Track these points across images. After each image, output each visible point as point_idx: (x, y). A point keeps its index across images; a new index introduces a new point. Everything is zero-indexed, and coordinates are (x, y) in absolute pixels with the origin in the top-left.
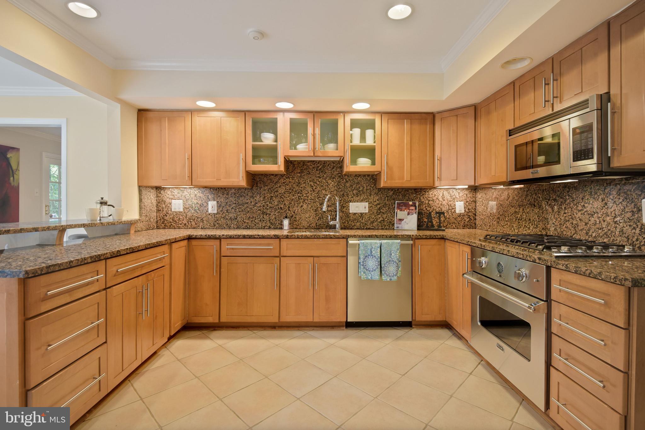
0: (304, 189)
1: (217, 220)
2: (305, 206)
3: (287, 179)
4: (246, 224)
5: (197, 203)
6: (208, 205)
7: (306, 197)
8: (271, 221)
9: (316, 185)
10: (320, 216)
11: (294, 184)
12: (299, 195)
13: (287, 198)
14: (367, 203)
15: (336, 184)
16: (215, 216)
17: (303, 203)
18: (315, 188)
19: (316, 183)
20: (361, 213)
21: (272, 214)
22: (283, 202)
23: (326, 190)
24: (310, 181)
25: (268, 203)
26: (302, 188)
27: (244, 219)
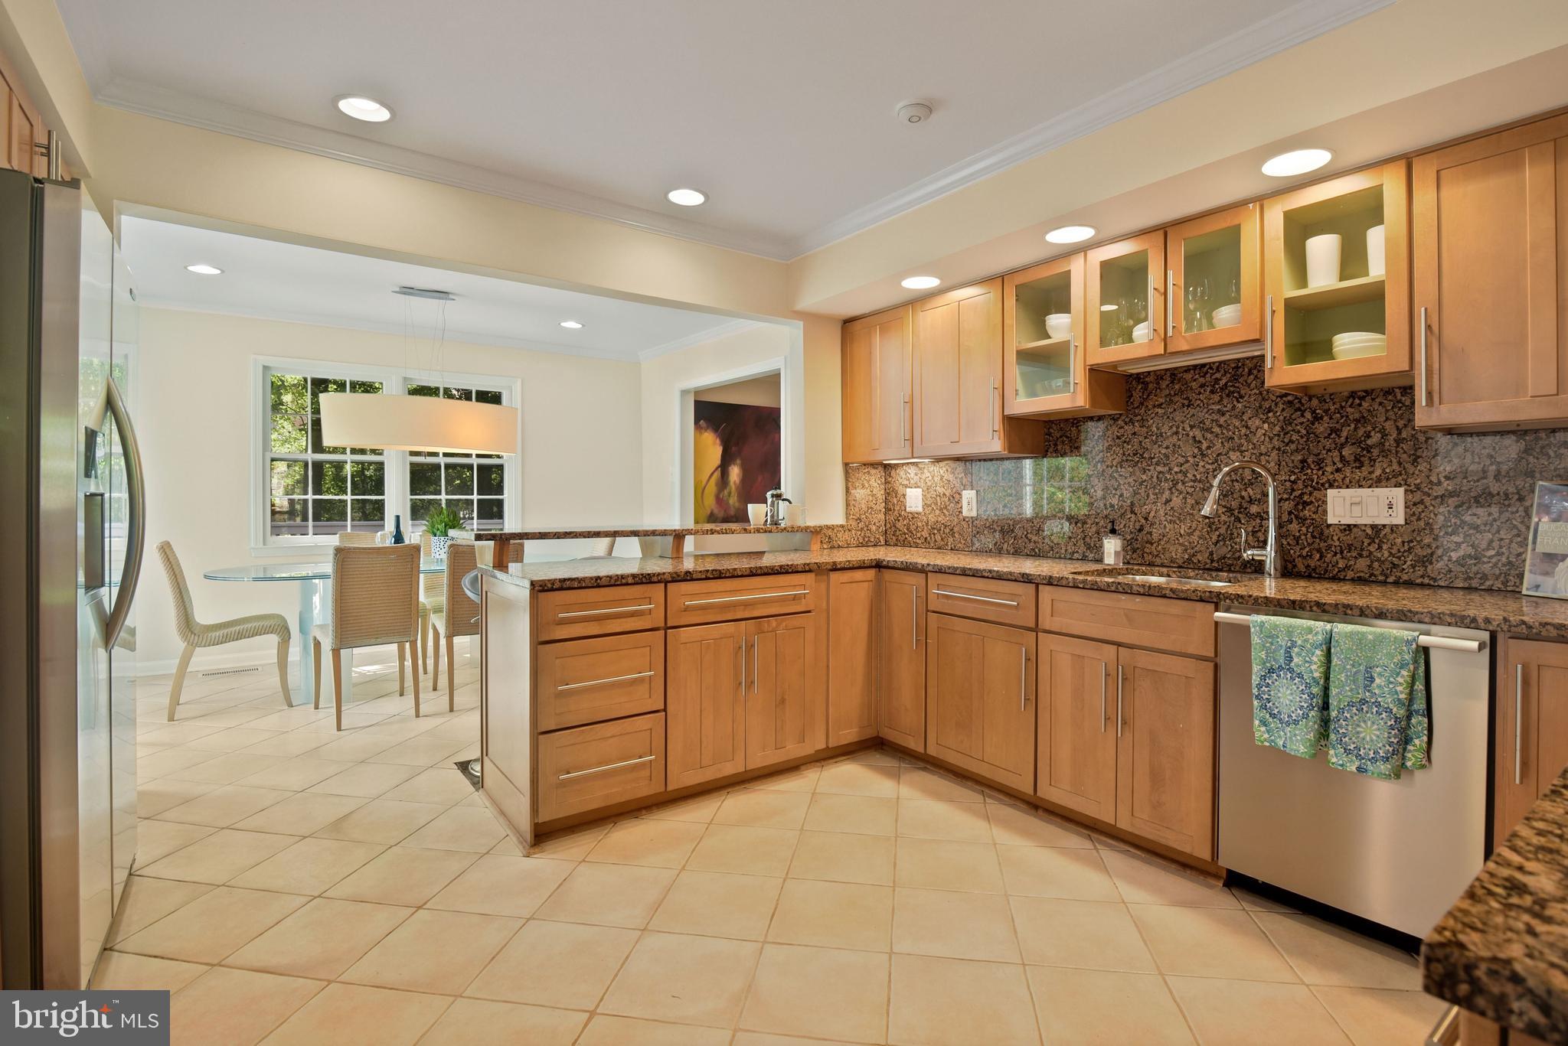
0: (1174, 452)
1: (978, 533)
2: (1177, 501)
3: (1126, 427)
4: (1032, 544)
5: (944, 494)
6: (961, 498)
7: (1180, 475)
8: (1088, 540)
9: (1209, 436)
10: (1222, 531)
11: (1146, 438)
12: (1159, 468)
13: (1126, 478)
14: (1401, 490)
15: (1277, 428)
16: (974, 523)
17: (1172, 493)
18: (1209, 448)
19: (1209, 430)
20: (1373, 527)
21: (1089, 521)
22: (1116, 490)
23: (1242, 452)
24: (1192, 427)
25: (1081, 492)
26: (1167, 448)
27: (1028, 533)
